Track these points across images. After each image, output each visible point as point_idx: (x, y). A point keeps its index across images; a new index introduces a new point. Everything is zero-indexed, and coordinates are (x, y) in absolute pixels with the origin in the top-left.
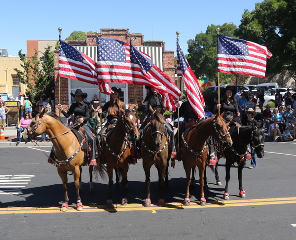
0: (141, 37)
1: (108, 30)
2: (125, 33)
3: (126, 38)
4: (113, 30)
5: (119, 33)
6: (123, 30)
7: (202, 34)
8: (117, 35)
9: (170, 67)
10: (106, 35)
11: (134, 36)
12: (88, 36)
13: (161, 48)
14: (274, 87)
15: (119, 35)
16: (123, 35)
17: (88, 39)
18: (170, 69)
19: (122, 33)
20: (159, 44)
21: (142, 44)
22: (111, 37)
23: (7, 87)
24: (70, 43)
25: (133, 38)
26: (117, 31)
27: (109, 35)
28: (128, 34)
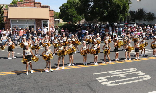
0: (40, 4)
1: (27, 1)
2: (34, 2)
5: (31, 2)
6: (33, 1)
7: (65, 4)
8: (30, 3)
9: (52, 16)
10: (26, 3)
15: (31, 3)
16: (33, 3)
17: (18, 4)
18: (52, 17)
19: (32, 2)
20: (47, 7)
21: (41, 7)
22: (28, 4)
24: (10, 6)
25: (37, 4)
26: (30, 1)
27: (27, 3)
28: (35, 3)
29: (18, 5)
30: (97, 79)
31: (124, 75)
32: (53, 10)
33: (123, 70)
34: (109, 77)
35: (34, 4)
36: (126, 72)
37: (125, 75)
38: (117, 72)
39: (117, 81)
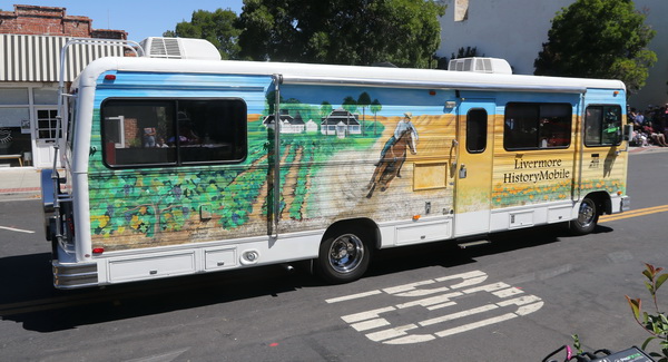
0: (88, 22)
1: (29, 8)
2: (60, 14)
3: (62, 23)
4: (37, 8)
5: (49, 14)
6: (56, 10)
7: (185, 23)
8: (44, 17)
10: (26, 16)
11: (76, 21)
13: (121, 42)
15: (49, 17)
16: (56, 17)
19: (54, 14)
20: (118, 35)
21: (90, 34)
22: (34, 20)
25: (74, 24)
26: (45, 9)
27: (31, 16)
28: (66, 17)
30: (347, 319)
31: (445, 298)
33: (439, 280)
34: (391, 309)
35: (63, 21)
36: (453, 287)
37: (452, 299)
38: (418, 288)
39: (423, 324)
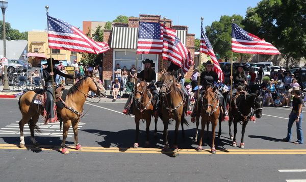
0: (170, 22)
1: (146, 16)
2: (158, 18)
4: (149, 16)
5: (153, 18)
7: (216, 22)
8: (152, 20)
9: (191, 46)
10: (144, 19)
12: (130, 20)
13: (185, 31)
14: (270, 65)
15: (154, 20)
18: (191, 48)
20: (183, 28)
23: (66, 55)
24: (116, 25)
26: (152, 16)
27: (146, 19)
28: (161, 20)
29: (130, 23)
32: (194, 35)
